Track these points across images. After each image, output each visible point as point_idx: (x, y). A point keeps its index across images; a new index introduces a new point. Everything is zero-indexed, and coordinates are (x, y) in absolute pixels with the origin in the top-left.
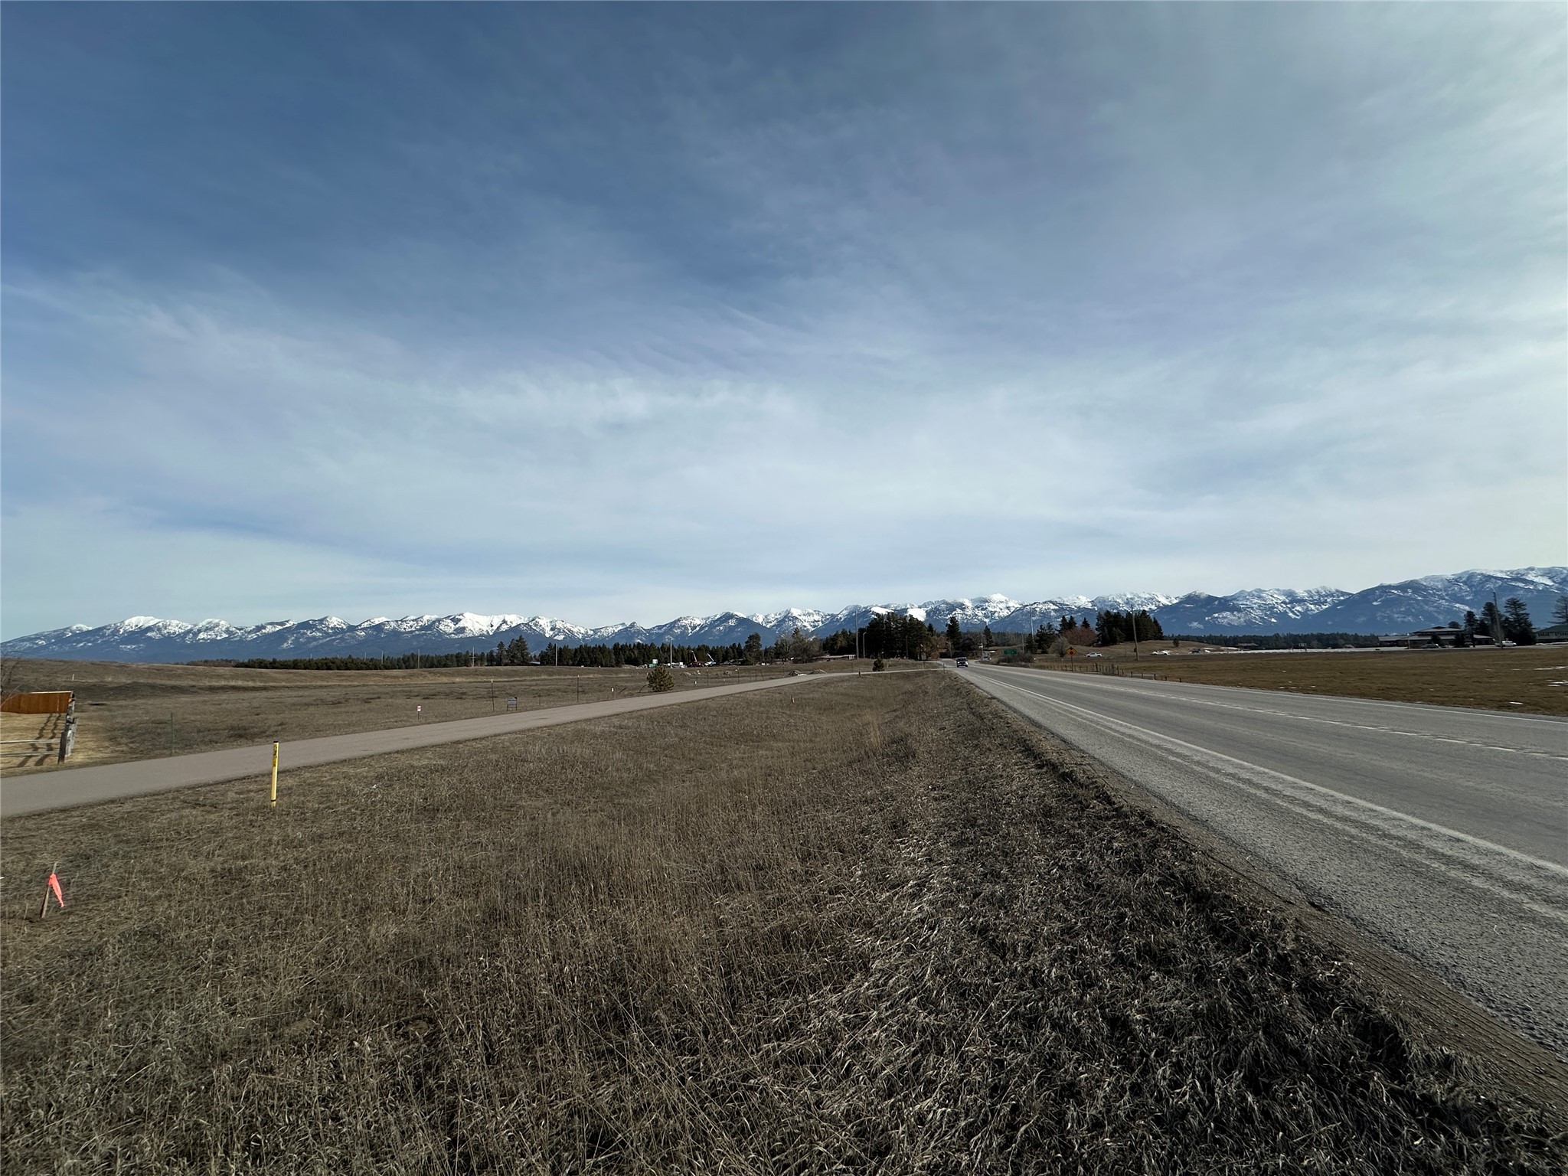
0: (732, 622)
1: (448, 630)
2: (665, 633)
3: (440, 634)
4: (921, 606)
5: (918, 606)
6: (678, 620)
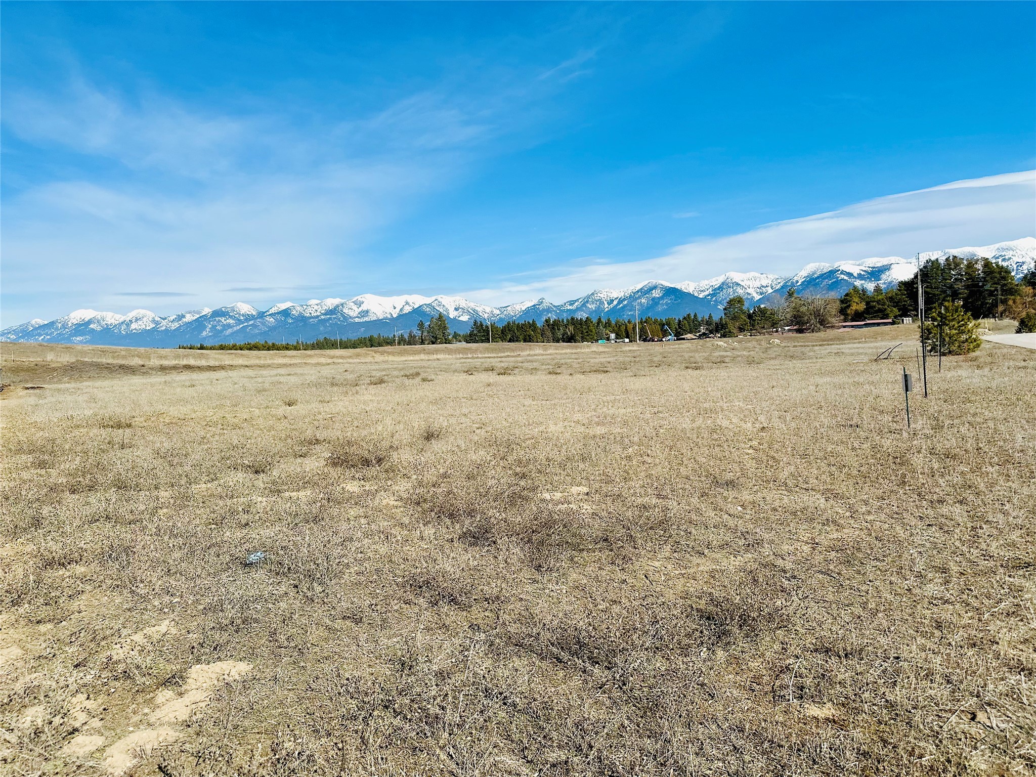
0: (656, 294)
1: (352, 314)
2: (577, 309)
3: (346, 317)
4: (909, 260)
5: (905, 261)
6: (593, 294)
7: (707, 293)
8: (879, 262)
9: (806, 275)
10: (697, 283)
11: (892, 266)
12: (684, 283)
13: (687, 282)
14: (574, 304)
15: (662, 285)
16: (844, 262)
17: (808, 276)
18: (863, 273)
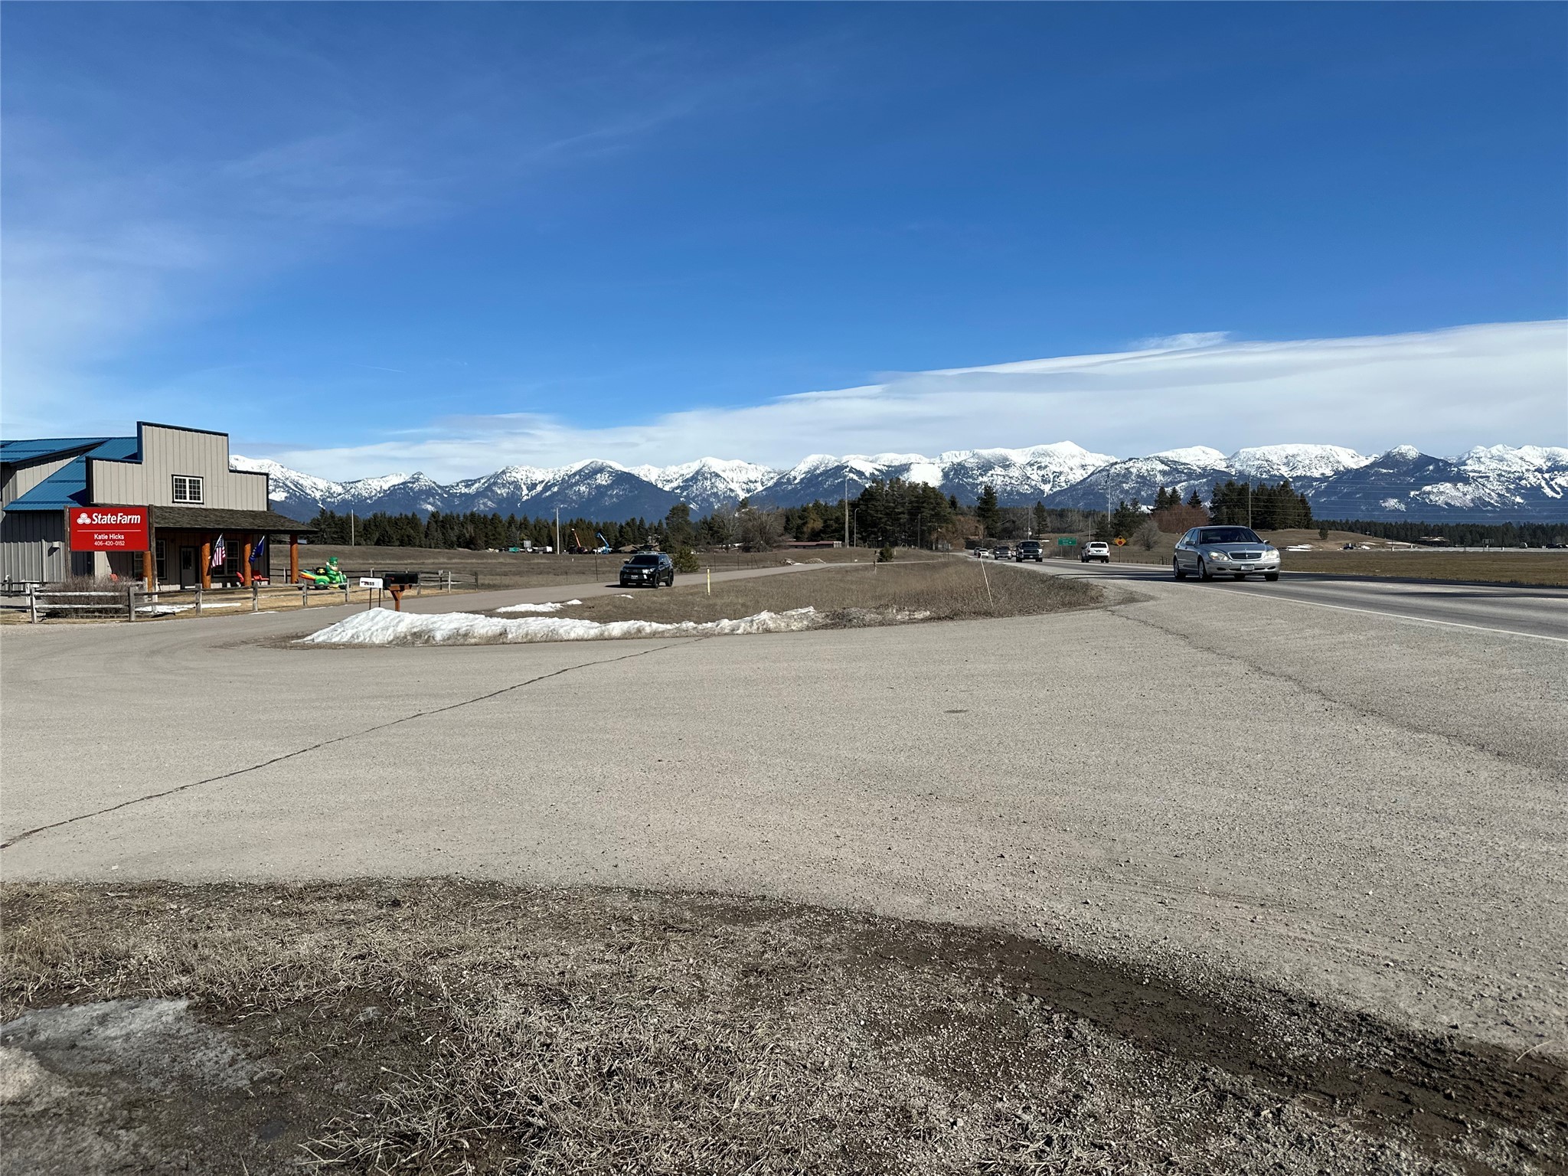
0: (602, 480)
2: (479, 494)
4: (932, 460)
5: (928, 460)
6: (504, 472)
7: (675, 484)
8: (897, 459)
9: (807, 470)
10: (662, 470)
11: (912, 466)
12: (642, 467)
13: (647, 466)
14: (473, 485)
15: (611, 467)
16: (853, 456)
17: (808, 472)
18: (876, 473)
